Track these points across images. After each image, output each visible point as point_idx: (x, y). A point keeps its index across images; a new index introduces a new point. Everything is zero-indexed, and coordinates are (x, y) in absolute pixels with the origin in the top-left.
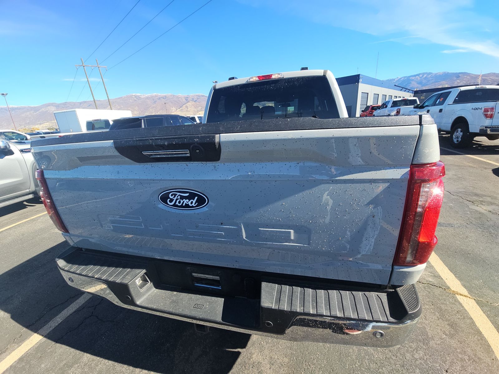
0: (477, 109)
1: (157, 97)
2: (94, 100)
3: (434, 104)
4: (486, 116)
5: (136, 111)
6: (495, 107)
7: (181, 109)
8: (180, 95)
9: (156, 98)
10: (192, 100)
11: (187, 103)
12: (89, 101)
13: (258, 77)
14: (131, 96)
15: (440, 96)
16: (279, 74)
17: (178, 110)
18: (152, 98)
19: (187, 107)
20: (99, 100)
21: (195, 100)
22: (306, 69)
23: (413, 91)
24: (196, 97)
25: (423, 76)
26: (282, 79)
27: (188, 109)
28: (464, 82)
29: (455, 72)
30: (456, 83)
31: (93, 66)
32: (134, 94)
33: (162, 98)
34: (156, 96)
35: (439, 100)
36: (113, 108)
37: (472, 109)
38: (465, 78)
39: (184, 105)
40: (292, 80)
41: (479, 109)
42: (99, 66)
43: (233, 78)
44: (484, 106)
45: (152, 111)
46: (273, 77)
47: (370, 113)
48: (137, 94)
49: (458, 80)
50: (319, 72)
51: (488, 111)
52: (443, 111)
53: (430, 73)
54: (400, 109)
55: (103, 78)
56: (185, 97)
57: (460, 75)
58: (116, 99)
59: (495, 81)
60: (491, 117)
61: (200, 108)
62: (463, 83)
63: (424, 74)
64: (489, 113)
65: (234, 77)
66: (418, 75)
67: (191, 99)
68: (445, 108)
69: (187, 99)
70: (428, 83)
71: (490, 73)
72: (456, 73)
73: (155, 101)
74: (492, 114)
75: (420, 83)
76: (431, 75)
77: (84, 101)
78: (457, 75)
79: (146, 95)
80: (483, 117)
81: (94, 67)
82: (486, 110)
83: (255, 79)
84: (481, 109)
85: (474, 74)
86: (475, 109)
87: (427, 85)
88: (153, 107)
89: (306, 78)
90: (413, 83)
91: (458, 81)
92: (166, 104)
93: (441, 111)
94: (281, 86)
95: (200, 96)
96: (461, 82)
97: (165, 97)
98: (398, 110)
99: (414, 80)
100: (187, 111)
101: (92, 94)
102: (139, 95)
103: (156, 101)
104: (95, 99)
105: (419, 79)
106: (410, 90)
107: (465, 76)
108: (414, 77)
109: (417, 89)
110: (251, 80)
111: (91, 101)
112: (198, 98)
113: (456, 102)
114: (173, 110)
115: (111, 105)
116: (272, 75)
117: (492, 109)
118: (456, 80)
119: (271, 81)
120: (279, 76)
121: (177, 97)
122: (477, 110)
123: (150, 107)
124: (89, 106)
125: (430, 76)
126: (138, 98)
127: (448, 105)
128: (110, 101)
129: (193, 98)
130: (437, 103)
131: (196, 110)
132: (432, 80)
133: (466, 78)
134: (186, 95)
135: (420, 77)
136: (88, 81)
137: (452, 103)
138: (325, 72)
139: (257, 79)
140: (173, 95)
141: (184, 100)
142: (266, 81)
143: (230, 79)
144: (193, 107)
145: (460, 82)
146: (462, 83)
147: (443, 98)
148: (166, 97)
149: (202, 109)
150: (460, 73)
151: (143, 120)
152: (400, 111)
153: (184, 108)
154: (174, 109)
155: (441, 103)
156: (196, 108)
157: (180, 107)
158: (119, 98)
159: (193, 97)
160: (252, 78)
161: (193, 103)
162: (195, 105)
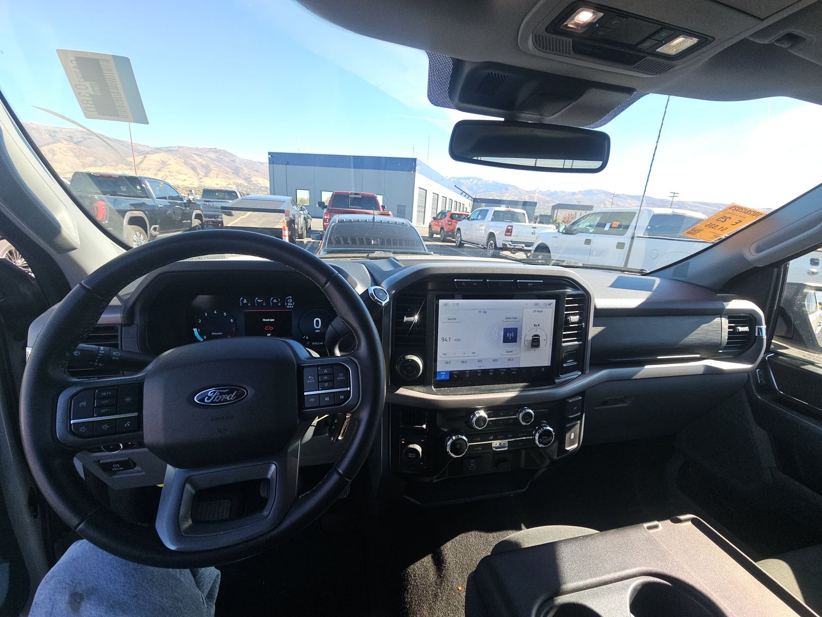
10: (68, 138)
11: (53, 143)
21: (75, 140)
23: (471, 197)
24: (78, 135)
25: (473, 181)
47: (449, 224)
53: (480, 180)
59: (541, 200)
62: (512, 198)
63: (474, 178)
66: (468, 178)
67: (64, 136)
72: (505, 185)
91: (507, 194)
99: (463, 183)
105: (469, 183)
112: (86, 139)
118: (505, 193)
125: (480, 182)
129: (72, 135)
131: (78, 161)
132: (483, 188)
145: (510, 196)
149: (95, 161)
150: (510, 185)
159: (73, 133)
161: (72, 145)
162: (75, 149)
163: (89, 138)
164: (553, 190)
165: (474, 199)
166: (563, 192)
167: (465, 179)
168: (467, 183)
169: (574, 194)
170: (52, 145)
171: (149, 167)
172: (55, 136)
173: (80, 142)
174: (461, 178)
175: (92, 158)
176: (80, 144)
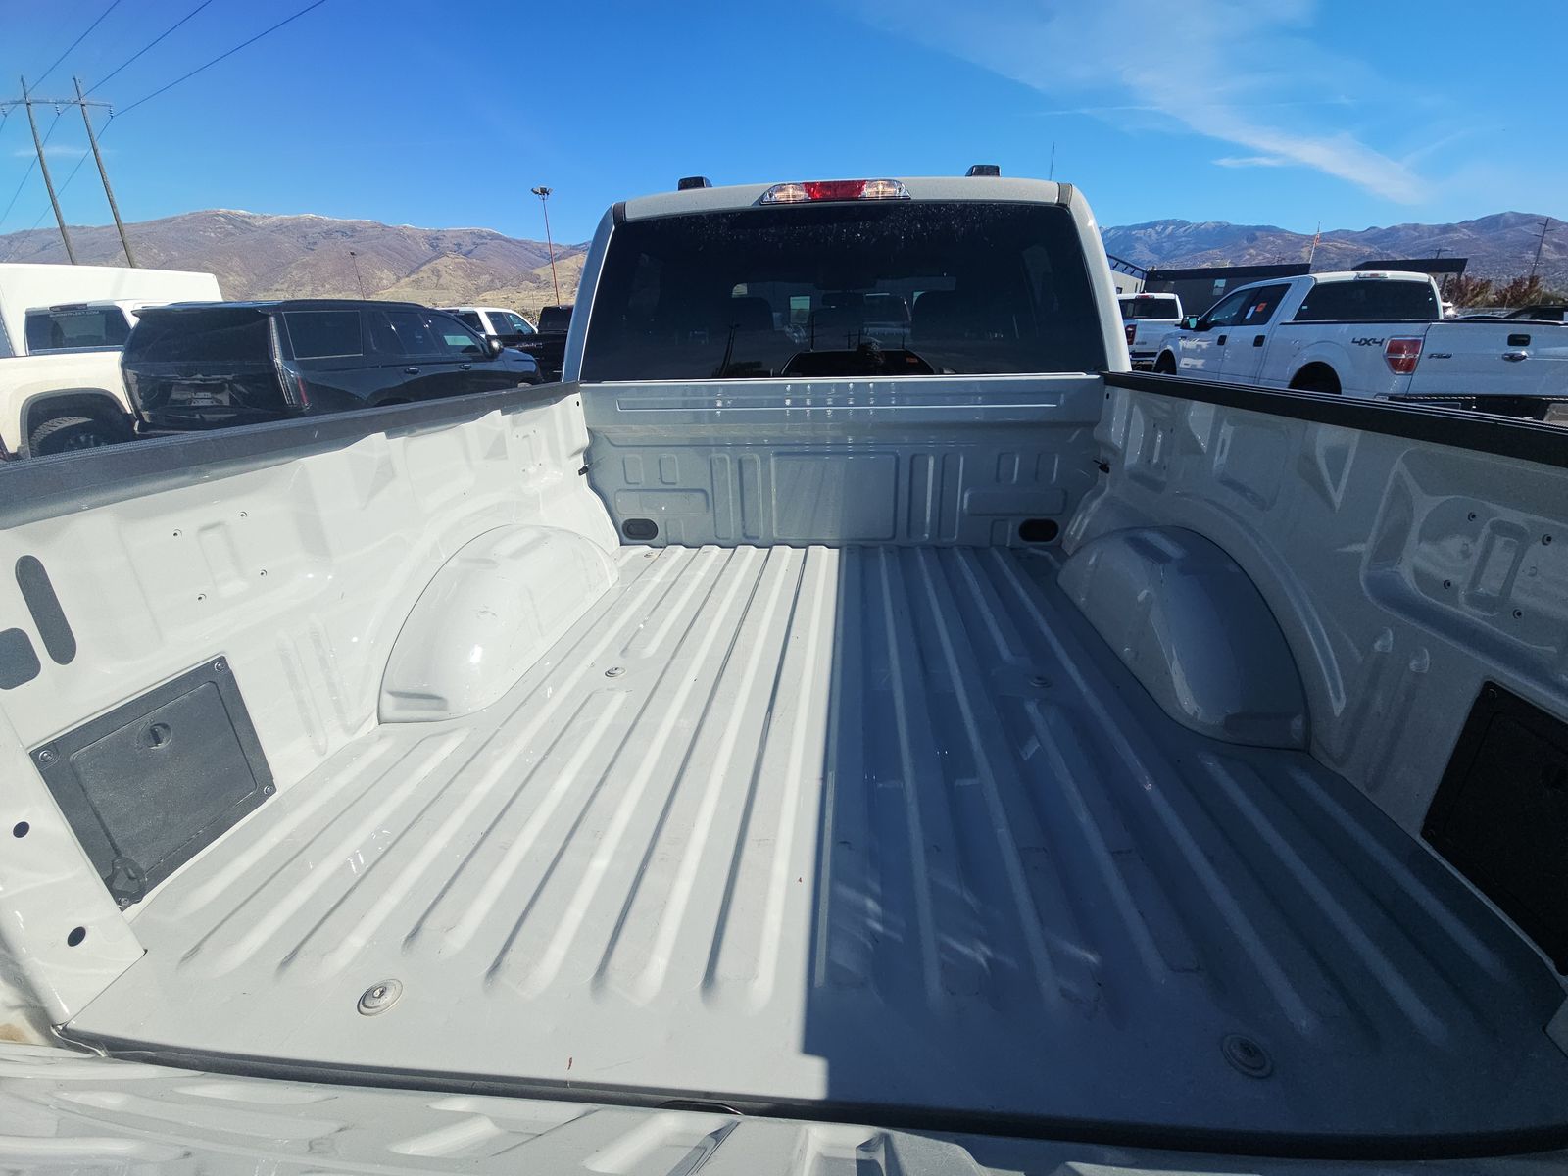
0: (1367, 342)
1: (319, 230)
2: (62, 228)
3: (1240, 321)
4: (1395, 365)
5: (237, 272)
6: (1422, 339)
7: (413, 277)
8: (411, 229)
9: (314, 230)
10: (456, 248)
11: (437, 257)
12: (40, 232)
13: (806, 184)
14: (211, 218)
15: (1256, 296)
16: (890, 183)
17: (402, 281)
18: (297, 229)
19: (436, 272)
20: (83, 228)
21: (464, 249)
22: (993, 171)
23: (1143, 271)
24: (468, 240)
25: (1164, 229)
26: (903, 205)
27: (441, 281)
28: (1268, 255)
29: (1246, 224)
30: (1247, 257)
31: (62, 102)
32: (223, 210)
33: (339, 235)
34: (314, 224)
35: (1252, 309)
36: (137, 258)
37: (1353, 342)
38: (1269, 243)
39: (425, 263)
40: (940, 210)
41: (1375, 342)
42: (83, 101)
43: (697, 183)
44: (1391, 335)
45: (301, 278)
46: (868, 192)
48: (233, 211)
49: (1252, 247)
50: (1040, 190)
51: (1401, 351)
52: (1266, 342)
53: (1183, 223)
54: (1134, 327)
55: (97, 146)
56: (427, 238)
57: (1258, 234)
58: (151, 224)
60: (1409, 367)
61: (486, 278)
62: (1266, 257)
63: (1167, 223)
64: (1404, 356)
65: (701, 179)
67: (450, 245)
68: (1273, 334)
69: (435, 242)
70: (1177, 252)
71: (1337, 232)
72: (1248, 229)
73: (311, 241)
74: (1412, 360)
75: (1156, 249)
76: (1184, 229)
77: (25, 231)
78: (1252, 235)
79: (275, 218)
80: (1385, 367)
81: (65, 106)
82: (1396, 348)
83: (792, 195)
84: (1381, 343)
85: (1294, 234)
86: (1363, 342)
87: (1175, 256)
88: (305, 265)
89: (995, 207)
90: (1139, 246)
91: (1252, 251)
92: (357, 258)
93: (1259, 341)
94: (896, 232)
95: (484, 237)
96: (1260, 255)
97: (350, 231)
98: (1130, 329)
99: (1141, 238)
100: (438, 286)
101: (54, 204)
102: (244, 216)
103: (315, 243)
104: (67, 223)
105: (1154, 236)
106: (1136, 268)
107: (1271, 239)
108: (1142, 231)
109: (1154, 267)
110: (779, 196)
111: (50, 231)
112: (476, 245)
113: (1302, 317)
114: (385, 281)
115: (130, 246)
116: (863, 183)
117: (1414, 345)
118: (1246, 248)
119: (858, 206)
120: (891, 191)
121: (399, 234)
122: (1369, 345)
123: (293, 265)
124: (44, 248)
125: (1181, 230)
126: (242, 225)
127: (1282, 324)
128: (126, 231)
129: (460, 241)
130: (1249, 316)
131: (469, 284)
132: (1188, 242)
133: (1273, 242)
134: (430, 228)
135: (1157, 233)
136: (40, 155)
137: (1291, 321)
138: (1064, 190)
139: (802, 195)
140: (380, 225)
141: (426, 247)
142: (837, 207)
143: (685, 184)
144: (460, 273)
145: (1258, 255)
146: (1260, 257)
147: (1264, 304)
148: (353, 229)
149: (492, 281)
150: (1258, 228)
151: (273, 319)
152: (1134, 332)
153: (425, 276)
154: (386, 276)
155: (1262, 319)
156: (469, 276)
157: (412, 272)
158: (163, 222)
159: (460, 237)
160: (781, 188)
161: (461, 259)
162: (466, 266)
163: (482, 244)
164: (1384, 226)
165: (1148, 273)
166: (1416, 227)
167: (1145, 227)
168: (1150, 236)
169: (1447, 229)
170: (435, 261)
171: (563, 280)
172: (438, 246)
173: (470, 252)
174: (1135, 227)
175: (487, 276)
176: (470, 255)
